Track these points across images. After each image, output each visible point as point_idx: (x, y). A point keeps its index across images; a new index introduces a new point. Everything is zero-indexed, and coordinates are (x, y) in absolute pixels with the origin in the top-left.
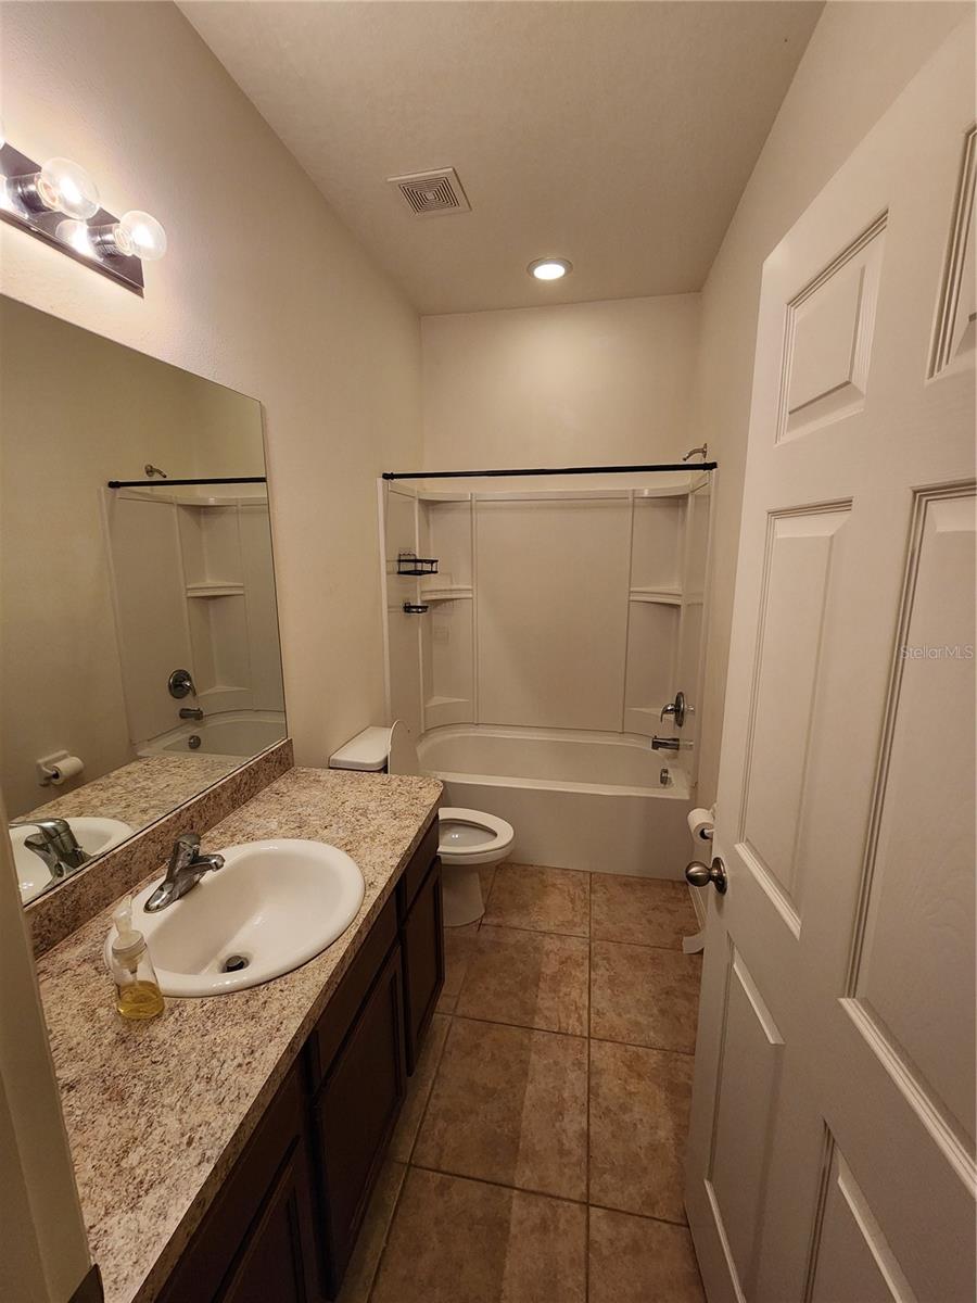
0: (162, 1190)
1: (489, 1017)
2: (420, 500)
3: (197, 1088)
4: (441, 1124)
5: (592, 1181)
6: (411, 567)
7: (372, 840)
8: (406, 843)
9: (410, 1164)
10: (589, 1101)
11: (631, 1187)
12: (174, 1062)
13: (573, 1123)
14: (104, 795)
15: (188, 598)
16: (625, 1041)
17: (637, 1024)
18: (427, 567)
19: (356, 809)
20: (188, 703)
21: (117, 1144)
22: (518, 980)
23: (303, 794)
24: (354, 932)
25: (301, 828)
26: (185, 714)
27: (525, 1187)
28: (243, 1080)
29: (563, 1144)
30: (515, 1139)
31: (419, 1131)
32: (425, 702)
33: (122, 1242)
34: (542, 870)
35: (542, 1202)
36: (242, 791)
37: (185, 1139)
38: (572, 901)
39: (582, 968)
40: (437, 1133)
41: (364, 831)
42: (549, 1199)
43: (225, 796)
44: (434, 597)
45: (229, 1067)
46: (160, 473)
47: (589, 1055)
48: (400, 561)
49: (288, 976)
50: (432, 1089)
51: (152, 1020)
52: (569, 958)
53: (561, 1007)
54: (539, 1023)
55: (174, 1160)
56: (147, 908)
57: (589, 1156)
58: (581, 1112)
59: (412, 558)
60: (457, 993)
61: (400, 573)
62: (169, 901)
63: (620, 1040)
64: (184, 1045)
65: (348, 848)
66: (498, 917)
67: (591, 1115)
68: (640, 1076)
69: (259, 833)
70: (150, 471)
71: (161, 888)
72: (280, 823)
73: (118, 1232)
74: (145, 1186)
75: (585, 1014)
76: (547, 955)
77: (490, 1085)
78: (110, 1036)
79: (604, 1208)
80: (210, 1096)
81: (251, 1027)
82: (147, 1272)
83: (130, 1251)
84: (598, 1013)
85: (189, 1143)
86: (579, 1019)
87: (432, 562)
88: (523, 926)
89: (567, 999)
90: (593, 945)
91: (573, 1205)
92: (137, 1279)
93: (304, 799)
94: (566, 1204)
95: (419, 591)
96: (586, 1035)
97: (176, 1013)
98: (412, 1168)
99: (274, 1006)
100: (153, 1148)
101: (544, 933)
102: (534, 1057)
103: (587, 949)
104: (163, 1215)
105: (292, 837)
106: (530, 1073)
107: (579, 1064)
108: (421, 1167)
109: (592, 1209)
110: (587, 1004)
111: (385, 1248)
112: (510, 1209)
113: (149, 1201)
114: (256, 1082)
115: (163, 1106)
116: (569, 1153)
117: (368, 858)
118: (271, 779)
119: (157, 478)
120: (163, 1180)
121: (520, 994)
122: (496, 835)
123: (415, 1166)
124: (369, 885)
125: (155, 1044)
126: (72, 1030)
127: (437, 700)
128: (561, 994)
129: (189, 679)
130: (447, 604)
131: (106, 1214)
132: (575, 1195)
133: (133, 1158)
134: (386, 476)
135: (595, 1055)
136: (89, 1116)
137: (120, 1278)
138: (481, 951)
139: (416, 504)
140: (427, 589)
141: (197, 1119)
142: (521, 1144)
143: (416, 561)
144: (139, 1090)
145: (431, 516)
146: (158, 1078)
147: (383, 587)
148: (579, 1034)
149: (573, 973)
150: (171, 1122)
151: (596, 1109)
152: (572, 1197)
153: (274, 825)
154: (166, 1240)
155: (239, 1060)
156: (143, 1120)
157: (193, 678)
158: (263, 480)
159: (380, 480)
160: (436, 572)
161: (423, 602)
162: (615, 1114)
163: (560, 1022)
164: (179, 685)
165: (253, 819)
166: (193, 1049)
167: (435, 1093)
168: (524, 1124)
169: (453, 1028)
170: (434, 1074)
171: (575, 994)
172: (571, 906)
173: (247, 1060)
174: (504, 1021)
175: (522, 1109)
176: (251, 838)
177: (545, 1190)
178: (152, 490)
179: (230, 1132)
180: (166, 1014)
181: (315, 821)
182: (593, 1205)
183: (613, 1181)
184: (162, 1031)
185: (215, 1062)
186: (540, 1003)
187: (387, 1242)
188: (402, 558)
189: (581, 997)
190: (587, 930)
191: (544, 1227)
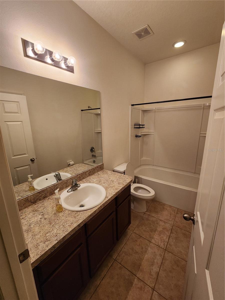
0: (49, 242)
1: (141, 235)
2: (142, 110)
3: (61, 227)
4: (124, 254)
5: (156, 285)
6: (138, 126)
7: (112, 188)
8: (118, 190)
9: (115, 260)
10: (161, 265)
11: (167, 292)
12: (60, 220)
13: (155, 269)
14: (71, 169)
15: (95, 132)
16: (176, 255)
17: (181, 252)
18: (142, 126)
19: (112, 180)
20: (94, 153)
21: (47, 231)
22: (150, 229)
23: (102, 175)
24: (99, 206)
25: (99, 182)
26: (93, 156)
27: (139, 277)
28: (69, 228)
29: (151, 272)
30: (140, 265)
31: (119, 253)
32: (140, 159)
33: (40, 248)
34: (164, 204)
35: (142, 283)
36: (91, 173)
37: (56, 235)
38: (171, 214)
39: (168, 232)
40: (122, 256)
41: (111, 185)
42: (144, 283)
43: (87, 173)
44: (144, 134)
45: (67, 225)
46: (90, 107)
47: (164, 254)
48: (135, 125)
49: (84, 211)
50: (124, 246)
51: (60, 212)
52: (166, 228)
53: (160, 239)
54: (153, 241)
55: (53, 238)
56: (68, 192)
57: (157, 279)
58: (158, 267)
59: (139, 124)
60: (135, 227)
61: (135, 128)
62: (71, 191)
63: (174, 254)
64: (63, 218)
65: (106, 188)
66: (149, 213)
67: (160, 269)
68: (178, 266)
69: (92, 182)
70: (89, 107)
71: (70, 189)
72: (96, 180)
73: (41, 246)
74: (47, 240)
75: (166, 244)
76: (160, 226)
77: (137, 251)
78: (54, 213)
79: (158, 293)
80: (62, 229)
81: (74, 219)
82: (41, 255)
83: (41, 250)
84: (170, 245)
85: (56, 236)
86: (164, 244)
87: (143, 125)
88: (155, 217)
89: (162, 238)
90: (173, 227)
91: (150, 288)
92: (40, 255)
93: (103, 176)
94: (148, 287)
95: (140, 132)
96: (165, 249)
97: (64, 212)
98: (115, 261)
99: (79, 216)
100: (51, 234)
101: (161, 220)
102: (149, 249)
103: (171, 227)
104: (47, 246)
105: (97, 184)
106: (148, 252)
107: (161, 255)
108: (117, 261)
109: (154, 291)
110: (167, 241)
111: (106, 274)
112: (134, 280)
113: (47, 243)
114: (70, 229)
115: (55, 228)
116: (152, 275)
117: (109, 191)
118: (98, 171)
119: (90, 108)
120: (50, 240)
121: (150, 232)
122: (150, 193)
123: (116, 261)
124: (106, 197)
125: (59, 216)
126: (49, 209)
127: (144, 158)
128: (161, 236)
129: (94, 149)
130: (148, 135)
131: (41, 242)
132: (151, 285)
133: (48, 235)
134: (132, 105)
135: (166, 255)
136: (45, 225)
137: (38, 254)
138: (143, 219)
139: (141, 111)
140: (142, 132)
141: (59, 232)
142: (141, 267)
143: (140, 125)
144: (53, 223)
145: (145, 114)
146: (57, 222)
147: (129, 131)
148: (163, 248)
149: (166, 232)
150: (55, 231)
151: (162, 268)
152: (150, 286)
153: (95, 181)
154: (46, 251)
155: (69, 224)
156: (52, 229)
157: (95, 148)
158: (100, 108)
159: (130, 106)
160: (144, 128)
161: (141, 135)
162: (167, 272)
163: (158, 243)
164: (92, 150)
165: (92, 179)
166: (64, 219)
167: (124, 247)
168: (143, 263)
169: (132, 234)
170: (125, 243)
171: (165, 238)
172: (170, 215)
173: (71, 225)
174: (144, 238)
175: (143, 259)
176: (90, 182)
177: (144, 281)
178: (89, 111)
179: (62, 237)
180: (63, 211)
181: (103, 181)
182: (155, 290)
183: (162, 288)
184: (61, 214)
185: (66, 223)
186: (155, 237)
187: (106, 273)
188: (135, 124)
189: (166, 239)
190: (173, 223)
191: (141, 289)
